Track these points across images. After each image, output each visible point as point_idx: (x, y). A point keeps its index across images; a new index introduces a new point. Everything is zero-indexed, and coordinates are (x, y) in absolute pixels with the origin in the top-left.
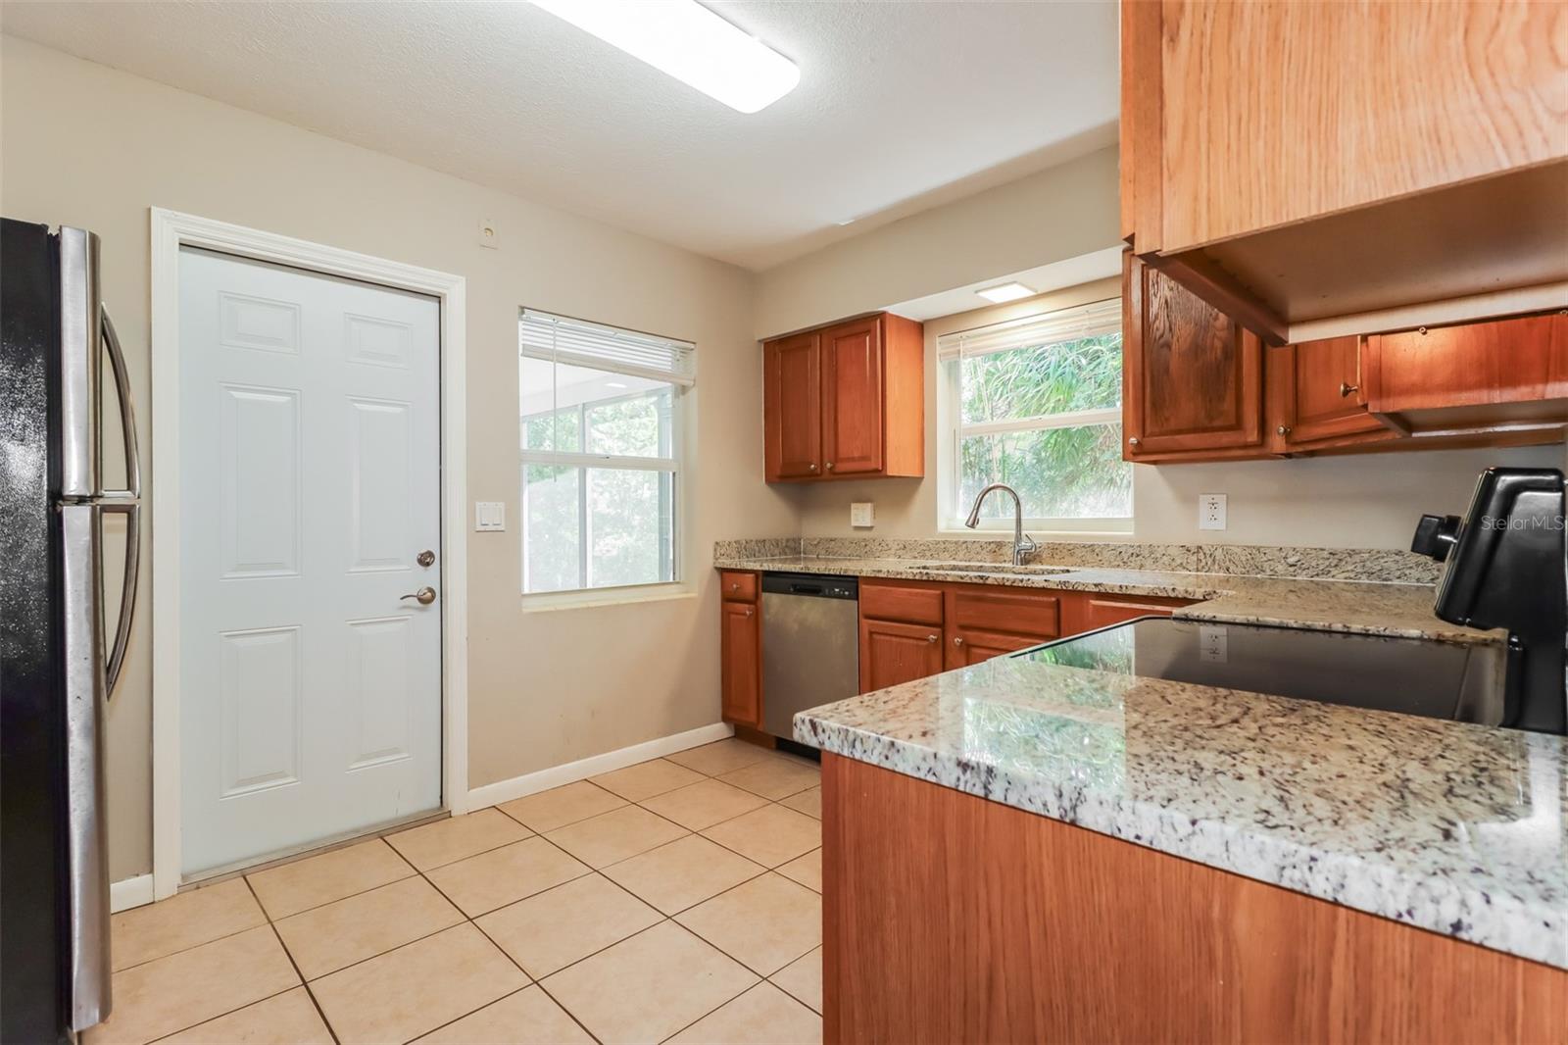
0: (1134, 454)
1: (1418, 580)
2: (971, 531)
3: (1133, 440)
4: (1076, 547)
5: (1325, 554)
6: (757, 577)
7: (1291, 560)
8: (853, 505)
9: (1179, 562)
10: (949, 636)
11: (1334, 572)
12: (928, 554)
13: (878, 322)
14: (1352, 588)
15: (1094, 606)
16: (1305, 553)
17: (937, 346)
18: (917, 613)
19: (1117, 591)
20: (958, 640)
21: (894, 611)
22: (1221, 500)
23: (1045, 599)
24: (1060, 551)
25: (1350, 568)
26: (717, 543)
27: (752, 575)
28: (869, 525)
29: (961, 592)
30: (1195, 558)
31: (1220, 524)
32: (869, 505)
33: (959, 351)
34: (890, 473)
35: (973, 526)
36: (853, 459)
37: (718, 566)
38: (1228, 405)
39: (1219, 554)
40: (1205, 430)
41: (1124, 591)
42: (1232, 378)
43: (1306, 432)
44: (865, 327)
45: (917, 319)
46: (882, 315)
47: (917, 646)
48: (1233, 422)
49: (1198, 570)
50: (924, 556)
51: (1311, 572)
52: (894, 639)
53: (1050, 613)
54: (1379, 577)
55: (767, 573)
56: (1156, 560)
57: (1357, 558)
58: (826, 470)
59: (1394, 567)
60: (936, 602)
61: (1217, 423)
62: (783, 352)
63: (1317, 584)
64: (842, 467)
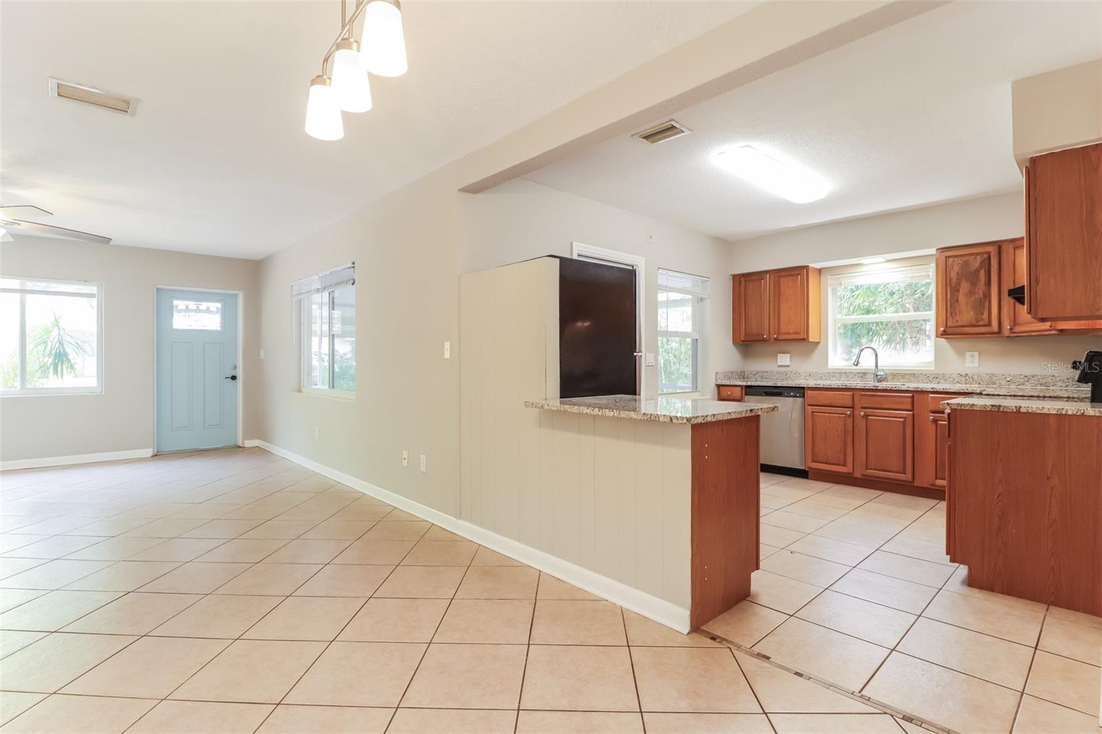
0: (942, 335)
1: (1061, 386)
2: (856, 367)
3: (942, 329)
4: (906, 374)
5: (1023, 377)
6: (742, 388)
7: (1008, 379)
8: (779, 355)
9: (957, 380)
10: (856, 412)
11: (1026, 384)
12: (824, 378)
13: (805, 270)
14: (1034, 390)
15: (932, 397)
16: (1014, 376)
17: (829, 280)
18: (840, 403)
19: (942, 390)
20: (862, 413)
21: (826, 402)
22: (976, 354)
23: (907, 395)
24: (896, 375)
25: (1033, 382)
26: (717, 373)
27: (740, 388)
28: (788, 364)
29: (863, 393)
30: (964, 379)
31: (976, 364)
32: (789, 355)
33: (841, 283)
34: (810, 340)
35: (857, 365)
36: (789, 333)
37: (718, 383)
38: (985, 315)
39: (976, 377)
40: (974, 326)
41: (945, 390)
42: (987, 305)
43: (1018, 329)
44: (798, 273)
45: (819, 268)
46: (807, 267)
47: (839, 417)
48: (987, 323)
49: (966, 384)
50: (821, 379)
51: (1016, 384)
52: (826, 414)
53: (910, 400)
54: (1045, 386)
55: (747, 387)
56: (946, 380)
57: (1036, 378)
58: (771, 337)
59: (1051, 381)
60: (850, 397)
61: (981, 323)
62: (745, 281)
63: (1019, 389)
64: (781, 337)
